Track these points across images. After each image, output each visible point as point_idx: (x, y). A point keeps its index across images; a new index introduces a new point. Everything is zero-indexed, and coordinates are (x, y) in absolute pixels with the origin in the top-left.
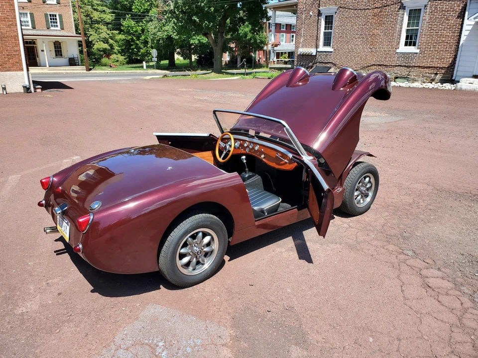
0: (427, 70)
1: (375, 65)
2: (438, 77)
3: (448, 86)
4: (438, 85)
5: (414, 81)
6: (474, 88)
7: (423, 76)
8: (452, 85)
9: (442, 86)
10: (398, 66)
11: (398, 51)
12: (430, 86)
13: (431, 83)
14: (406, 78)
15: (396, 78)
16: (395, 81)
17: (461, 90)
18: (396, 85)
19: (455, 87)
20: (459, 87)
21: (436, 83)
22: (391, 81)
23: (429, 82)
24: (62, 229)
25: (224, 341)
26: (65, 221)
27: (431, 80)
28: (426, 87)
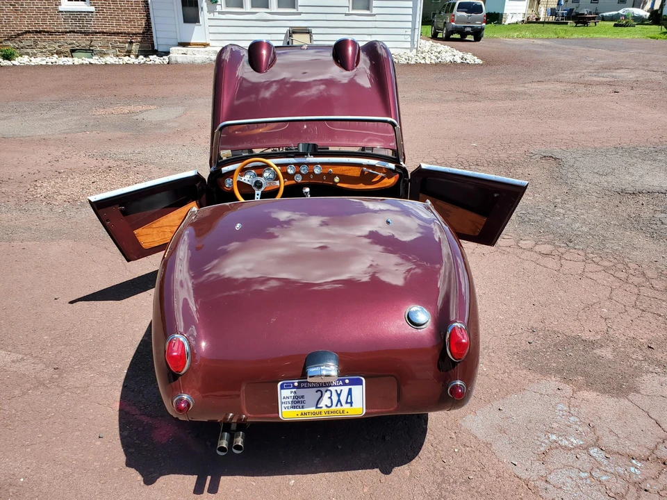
0: (116, 38)
1: (29, 32)
2: (135, 47)
3: (154, 59)
4: (142, 59)
5: (103, 54)
6: (191, 59)
7: (114, 47)
8: (162, 58)
9: (148, 59)
10: (70, 32)
11: (61, 8)
12: (132, 60)
13: (129, 56)
14: (89, 51)
15: (73, 51)
16: (72, 57)
17: (177, 63)
18: (85, 62)
19: (167, 61)
20: (173, 60)
21: (137, 57)
22: (67, 56)
23: (125, 56)
24: (317, 407)
25: (568, 389)
26: (335, 386)
27: (127, 52)
28: (128, 62)
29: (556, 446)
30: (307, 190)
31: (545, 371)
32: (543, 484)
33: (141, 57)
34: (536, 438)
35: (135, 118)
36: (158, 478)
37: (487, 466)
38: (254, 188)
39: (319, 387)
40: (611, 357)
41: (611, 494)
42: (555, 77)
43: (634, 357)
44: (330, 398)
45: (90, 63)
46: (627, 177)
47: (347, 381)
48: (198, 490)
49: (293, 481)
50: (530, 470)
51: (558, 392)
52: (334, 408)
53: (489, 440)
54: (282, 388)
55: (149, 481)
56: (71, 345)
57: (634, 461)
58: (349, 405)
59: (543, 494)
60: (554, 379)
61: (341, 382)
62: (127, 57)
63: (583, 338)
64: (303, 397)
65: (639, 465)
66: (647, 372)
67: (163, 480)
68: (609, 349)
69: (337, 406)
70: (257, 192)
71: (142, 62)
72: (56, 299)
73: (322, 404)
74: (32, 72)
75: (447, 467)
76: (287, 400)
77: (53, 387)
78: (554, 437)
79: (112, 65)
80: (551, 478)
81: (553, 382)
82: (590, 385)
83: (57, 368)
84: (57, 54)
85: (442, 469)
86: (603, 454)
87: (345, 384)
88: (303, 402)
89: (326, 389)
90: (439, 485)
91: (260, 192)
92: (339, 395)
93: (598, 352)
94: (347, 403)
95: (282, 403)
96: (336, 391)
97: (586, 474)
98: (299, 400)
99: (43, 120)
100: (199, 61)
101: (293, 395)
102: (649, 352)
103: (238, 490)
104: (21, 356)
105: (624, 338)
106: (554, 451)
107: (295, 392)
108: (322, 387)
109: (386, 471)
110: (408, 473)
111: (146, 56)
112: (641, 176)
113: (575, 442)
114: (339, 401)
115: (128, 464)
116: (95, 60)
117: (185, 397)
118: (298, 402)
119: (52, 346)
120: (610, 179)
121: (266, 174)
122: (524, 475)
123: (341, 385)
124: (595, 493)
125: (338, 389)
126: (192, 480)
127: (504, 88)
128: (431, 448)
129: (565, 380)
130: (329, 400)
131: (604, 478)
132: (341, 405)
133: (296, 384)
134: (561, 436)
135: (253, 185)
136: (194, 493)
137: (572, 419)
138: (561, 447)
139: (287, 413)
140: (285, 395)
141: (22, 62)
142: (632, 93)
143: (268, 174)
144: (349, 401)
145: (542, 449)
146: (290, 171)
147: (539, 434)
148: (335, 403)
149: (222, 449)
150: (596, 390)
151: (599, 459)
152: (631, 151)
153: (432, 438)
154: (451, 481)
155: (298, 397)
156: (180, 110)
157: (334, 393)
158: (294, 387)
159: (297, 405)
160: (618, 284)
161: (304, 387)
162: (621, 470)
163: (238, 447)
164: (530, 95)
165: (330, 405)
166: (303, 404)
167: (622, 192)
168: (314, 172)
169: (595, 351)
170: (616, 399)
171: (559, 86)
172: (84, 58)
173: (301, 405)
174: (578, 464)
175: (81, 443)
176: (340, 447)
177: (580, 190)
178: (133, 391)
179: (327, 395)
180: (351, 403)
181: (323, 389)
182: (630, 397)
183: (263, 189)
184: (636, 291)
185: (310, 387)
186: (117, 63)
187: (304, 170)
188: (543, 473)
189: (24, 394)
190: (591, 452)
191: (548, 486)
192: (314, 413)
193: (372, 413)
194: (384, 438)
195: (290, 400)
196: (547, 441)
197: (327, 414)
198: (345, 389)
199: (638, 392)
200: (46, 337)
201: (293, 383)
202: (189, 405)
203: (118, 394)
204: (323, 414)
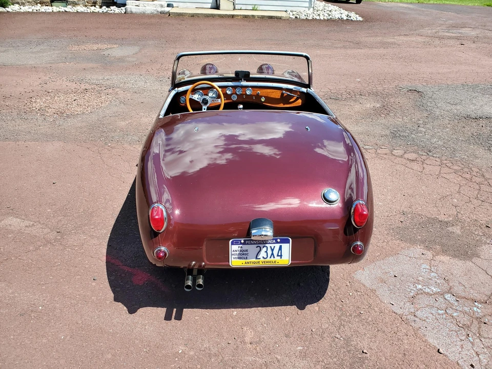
3: (114, 9)
4: (105, 9)
5: (75, 4)
6: (142, 10)
8: (120, 9)
9: (109, 9)
12: (97, 9)
13: (95, 6)
14: (65, 1)
15: (52, 1)
16: (52, 6)
17: (132, 13)
18: (61, 10)
19: (124, 11)
20: (129, 10)
21: (101, 7)
22: (47, 6)
23: (92, 6)
24: (256, 258)
25: (429, 254)
26: (270, 243)
27: (93, 3)
28: (94, 11)
29: (421, 292)
30: (241, 106)
31: (413, 242)
32: (412, 317)
33: (104, 7)
34: (407, 287)
35: (102, 53)
36: (139, 309)
37: (373, 305)
38: (202, 104)
39: (259, 244)
40: (460, 233)
41: (460, 325)
42: (417, 32)
43: (476, 233)
44: (266, 252)
45: (65, 11)
46: (471, 106)
47: (279, 240)
48: (168, 317)
49: (236, 313)
50: (403, 308)
51: (423, 256)
52: (268, 259)
53: (374, 287)
54: (232, 244)
55: (132, 311)
56: (68, 216)
57: (476, 304)
58: (279, 257)
59: (413, 324)
60: (419, 247)
61: (274, 241)
62: (93, 7)
63: (440, 219)
64: (247, 251)
65: (480, 306)
66: (485, 243)
67: (141, 311)
68: (458, 227)
69: (271, 257)
70: (204, 107)
71: (105, 11)
72: (54, 183)
73: (260, 256)
74: (22, 17)
75: (345, 305)
76: (236, 253)
77: (57, 245)
78: (420, 287)
79: (82, 13)
80: (418, 313)
81: (418, 250)
82: (444, 252)
83: (59, 232)
84: (40, 4)
85: (341, 306)
86: (455, 298)
87: (277, 242)
88: (247, 254)
89: (264, 245)
90: (339, 317)
91: (206, 107)
92: (272, 250)
93: (450, 229)
94: (278, 256)
95: (232, 255)
96: (271, 247)
97: (443, 312)
98: (244, 252)
99: (32, 53)
100: (149, 12)
101: (240, 249)
102: (486, 230)
103: (196, 318)
104: (32, 223)
105: (468, 220)
106: (420, 296)
107: (242, 247)
108: (261, 244)
109: (302, 308)
110: (317, 308)
111: (108, 7)
112: (482, 106)
113: (434, 290)
114: (272, 254)
115: (116, 299)
116: (69, 9)
117: (163, 248)
118: (243, 255)
119: (54, 217)
120: (458, 107)
121: (211, 94)
122: (399, 312)
123: (274, 243)
124: (449, 324)
125: (272, 245)
126: (162, 311)
127: (379, 39)
128: (332, 292)
129: (428, 248)
130: (266, 254)
131: (455, 314)
132: (274, 257)
133: (242, 241)
134: (424, 285)
135: (201, 102)
136: (165, 319)
137: (433, 274)
138: (425, 293)
139: (235, 262)
140: (234, 248)
141: (14, 9)
142: (473, 46)
143: (212, 94)
144: (280, 254)
145: (412, 294)
146: (229, 92)
147: (409, 284)
148: (269, 256)
149: (188, 287)
150: (449, 255)
151: (452, 302)
152: (474, 87)
153: (333, 286)
154: (348, 314)
155: (244, 251)
156: (136, 49)
157: (269, 249)
158: (241, 244)
159: (242, 256)
160: (464, 182)
161: (248, 244)
162: (466, 309)
163: (200, 286)
164: (399, 45)
165: (265, 257)
166: (247, 256)
167: (468, 117)
168: (246, 93)
169: (448, 229)
170: (463, 262)
171: (420, 39)
172: (60, 7)
173: (245, 256)
174: (437, 304)
175: (81, 283)
176: (268, 290)
177: (436, 115)
178: (116, 249)
179: (265, 249)
180: (281, 256)
181: (262, 246)
182: (473, 260)
183: (208, 105)
184: (477, 187)
185: (252, 244)
186: (86, 11)
187: (239, 91)
188: (412, 310)
189: (37, 249)
190: (446, 297)
191: (416, 319)
192: (254, 263)
193: (295, 263)
194: (299, 285)
195: (238, 253)
196: (415, 289)
197: (263, 264)
198: (277, 246)
199: (479, 257)
200: (49, 210)
201: (240, 241)
202: (165, 254)
203: (105, 251)
204: (261, 263)
